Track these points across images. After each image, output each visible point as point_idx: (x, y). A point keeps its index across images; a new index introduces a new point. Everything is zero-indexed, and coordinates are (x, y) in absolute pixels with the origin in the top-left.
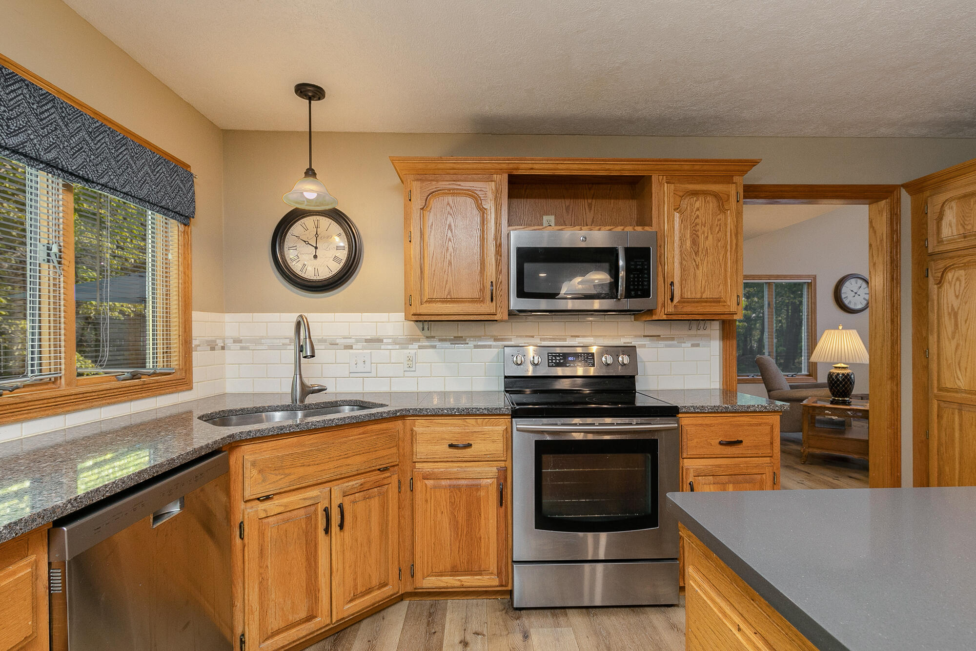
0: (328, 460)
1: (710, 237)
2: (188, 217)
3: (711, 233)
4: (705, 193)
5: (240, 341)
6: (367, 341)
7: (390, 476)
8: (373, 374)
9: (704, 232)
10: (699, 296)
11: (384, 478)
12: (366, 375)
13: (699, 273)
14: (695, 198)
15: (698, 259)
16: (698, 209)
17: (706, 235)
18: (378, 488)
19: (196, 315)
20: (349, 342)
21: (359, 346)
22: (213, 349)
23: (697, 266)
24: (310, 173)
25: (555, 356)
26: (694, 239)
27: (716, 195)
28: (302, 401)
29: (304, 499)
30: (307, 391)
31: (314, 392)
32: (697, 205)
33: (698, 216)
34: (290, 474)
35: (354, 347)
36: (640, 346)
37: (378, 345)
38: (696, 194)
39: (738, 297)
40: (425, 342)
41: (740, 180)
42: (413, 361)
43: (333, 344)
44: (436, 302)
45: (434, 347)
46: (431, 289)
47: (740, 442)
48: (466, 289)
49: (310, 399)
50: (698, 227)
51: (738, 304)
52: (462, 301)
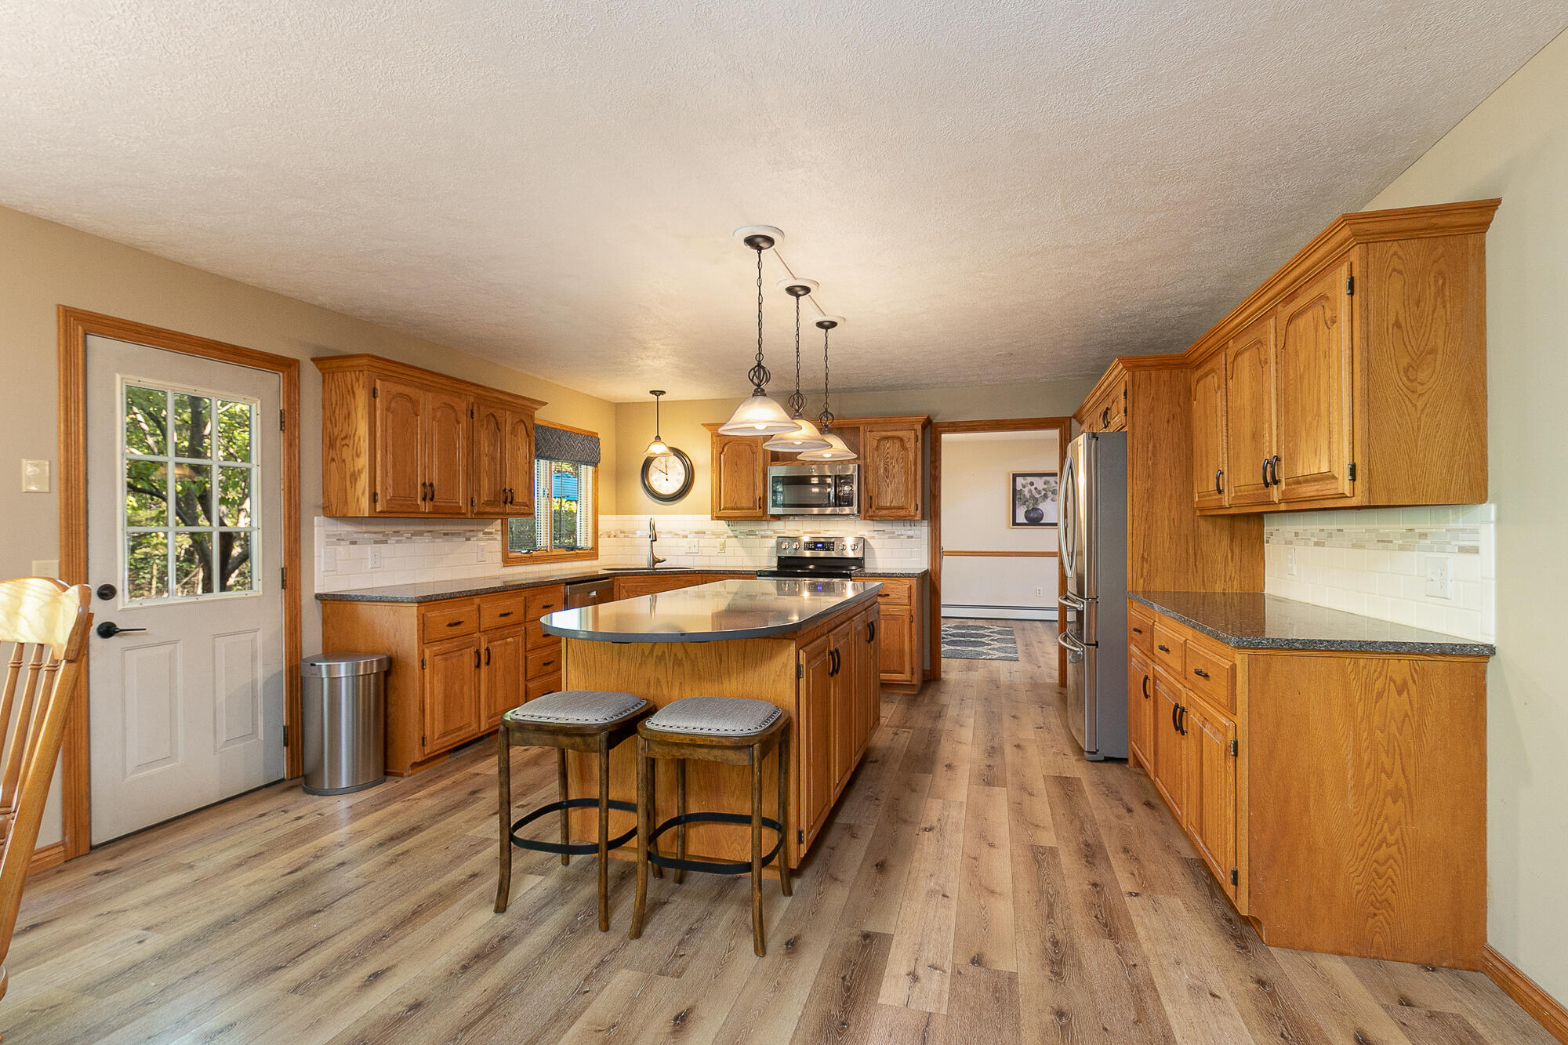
1: (896, 466)
3: (897, 464)
4: (893, 438)
5: (624, 532)
6: (696, 533)
8: (699, 554)
9: (892, 463)
10: (888, 504)
12: (696, 554)
13: (889, 490)
14: (886, 441)
15: (888, 481)
16: (888, 448)
19: (600, 517)
20: (685, 533)
21: (691, 536)
22: (609, 537)
23: (888, 485)
26: (885, 468)
27: (901, 439)
28: (653, 566)
30: (655, 561)
31: (659, 562)
32: (888, 445)
33: (888, 453)
35: (689, 536)
36: (871, 538)
37: (702, 535)
38: (887, 438)
39: (917, 505)
40: (731, 534)
41: (919, 427)
42: (724, 545)
43: (676, 534)
44: (729, 509)
45: (736, 537)
46: (726, 502)
47: (888, 595)
48: (745, 502)
49: (658, 565)
50: (888, 460)
51: (917, 510)
52: (743, 509)
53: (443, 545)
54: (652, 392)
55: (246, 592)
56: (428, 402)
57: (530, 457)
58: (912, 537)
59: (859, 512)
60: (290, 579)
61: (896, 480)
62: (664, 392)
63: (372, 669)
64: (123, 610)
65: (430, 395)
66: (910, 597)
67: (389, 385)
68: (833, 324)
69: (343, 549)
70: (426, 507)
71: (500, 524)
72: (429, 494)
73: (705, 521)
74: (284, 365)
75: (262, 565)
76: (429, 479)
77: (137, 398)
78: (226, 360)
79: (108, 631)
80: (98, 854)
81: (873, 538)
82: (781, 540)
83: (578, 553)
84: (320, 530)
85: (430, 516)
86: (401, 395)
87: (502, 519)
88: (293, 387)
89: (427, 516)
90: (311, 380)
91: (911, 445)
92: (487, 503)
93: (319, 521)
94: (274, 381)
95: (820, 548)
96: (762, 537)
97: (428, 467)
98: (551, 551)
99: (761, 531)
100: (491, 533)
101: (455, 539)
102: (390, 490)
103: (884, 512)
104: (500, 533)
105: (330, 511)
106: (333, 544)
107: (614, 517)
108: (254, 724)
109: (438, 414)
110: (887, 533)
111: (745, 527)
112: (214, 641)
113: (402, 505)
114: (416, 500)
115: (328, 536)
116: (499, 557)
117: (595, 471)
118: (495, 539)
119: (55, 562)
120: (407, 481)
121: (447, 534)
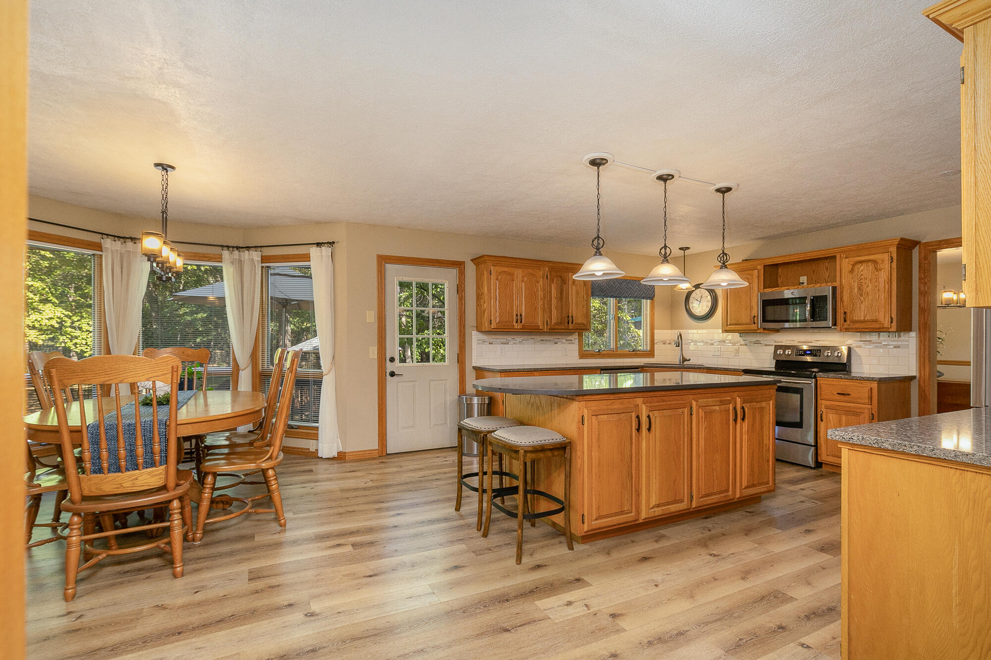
1: (870, 285)
2: (652, 298)
3: (871, 283)
4: (867, 261)
6: (718, 342)
8: (721, 357)
9: (866, 283)
10: (862, 318)
12: (718, 357)
13: (863, 306)
14: (860, 265)
15: (862, 298)
16: (862, 271)
17: (867, 284)
19: (656, 331)
20: (712, 342)
22: (658, 343)
23: (862, 302)
25: (800, 351)
26: (859, 287)
27: (875, 262)
28: (683, 363)
30: (684, 360)
32: (862, 268)
33: (862, 275)
35: (714, 344)
36: (857, 347)
37: (723, 343)
38: (861, 262)
39: (892, 318)
40: (743, 342)
41: (894, 250)
42: (737, 351)
43: (706, 343)
44: (733, 325)
45: (746, 345)
46: (731, 320)
47: (849, 394)
48: (745, 319)
49: (686, 363)
50: (863, 280)
51: (892, 322)
52: (743, 325)
53: (540, 346)
54: (681, 249)
55: (442, 363)
56: (519, 273)
57: (587, 297)
58: (899, 347)
59: (835, 324)
60: (461, 359)
61: (870, 297)
62: (689, 248)
63: (485, 401)
64: (397, 367)
65: (521, 270)
66: (871, 398)
67: (498, 268)
68: (729, 189)
69: (486, 346)
70: (517, 326)
71: (577, 335)
72: (519, 320)
73: (718, 334)
74: (459, 265)
75: (449, 351)
76: (520, 313)
77: (403, 285)
78: (434, 266)
79: (392, 374)
80: (389, 457)
81: (860, 347)
82: (777, 347)
83: (636, 353)
84: (475, 337)
85: (521, 330)
86: (504, 272)
87: (579, 333)
88: (462, 274)
89: (519, 330)
90: (471, 270)
91: (886, 265)
92: (557, 324)
93: (474, 333)
94: (454, 272)
95: (809, 354)
96: (766, 345)
97: (521, 306)
98: (617, 351)
99: (765, 341)
100: (571, 340)
101: (547, 343)
102: (498, 318)
103: (857, 325)
104: (577, 340)
105: (479, 329)
106: (479, 344)
107: (669, 331)
108: (446, 420)
109: (525, 279)
110: (874, 343)
111: (753, 338)
112: (430, 383)
113: (504, 326)
114: (513, 323)
115: (478, 340)
116: (576, 354)
117: (652, 302)
118: (574, 343)
119: (376, 348)
120: (507, 314)
121: (543, 340)
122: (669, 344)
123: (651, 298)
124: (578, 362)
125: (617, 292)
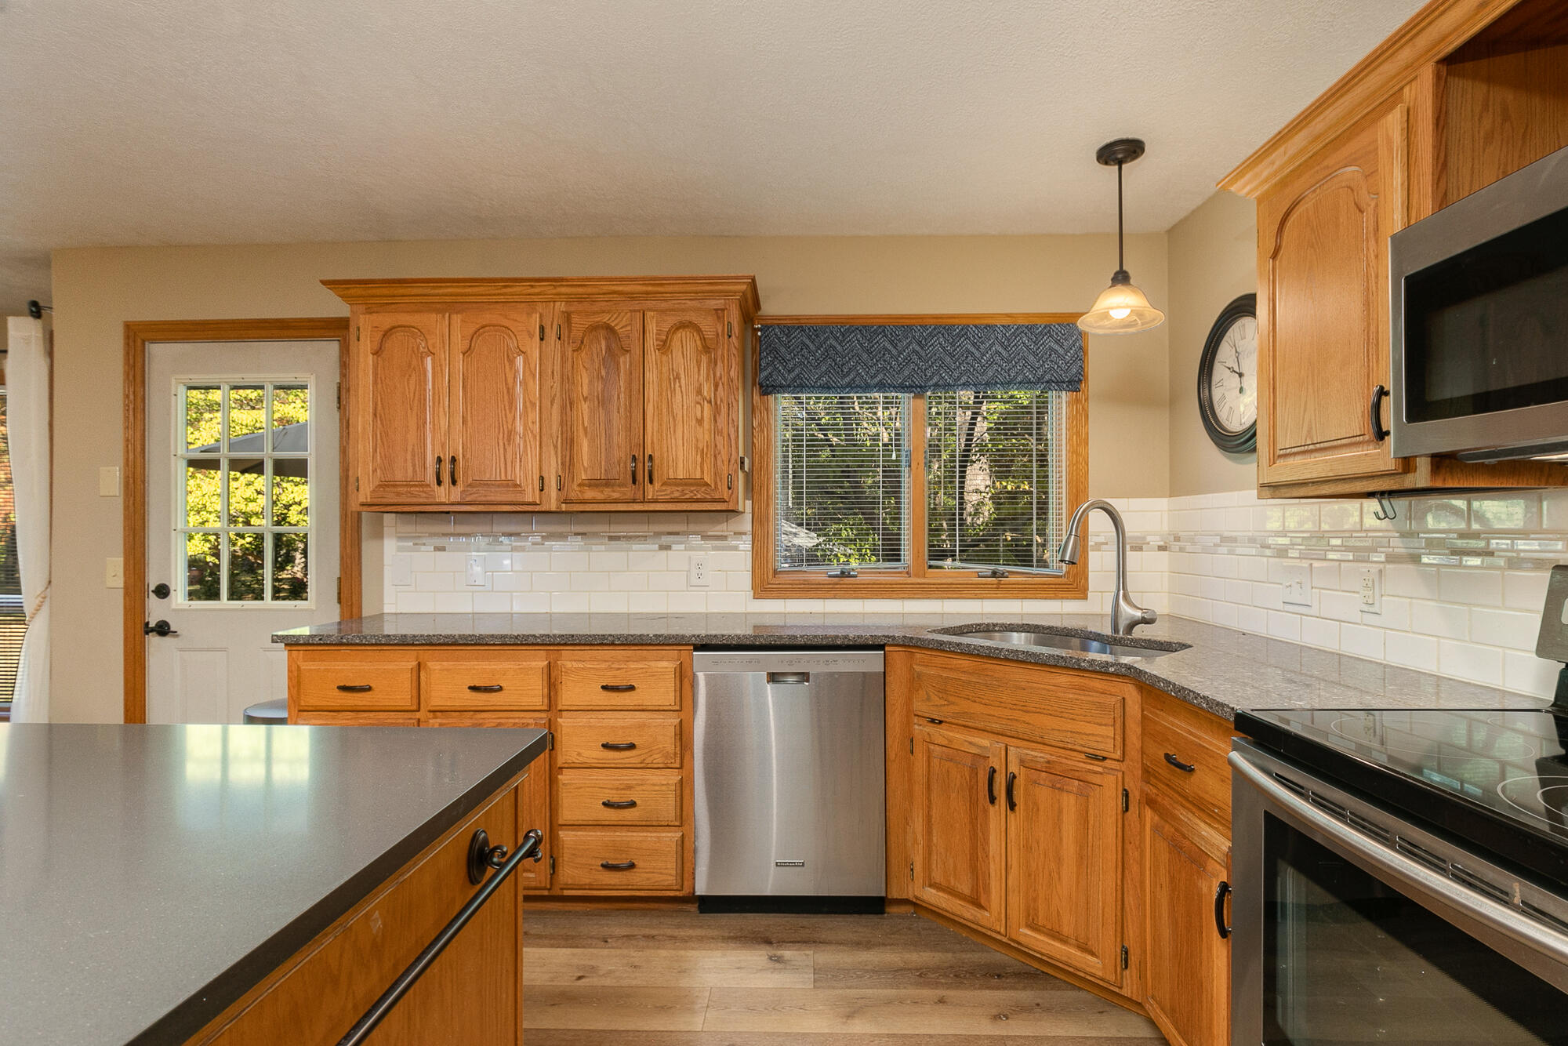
0: (998, 704)
2: (1079, 384)
7: (1101, 773)
8: (1314, 611)
11: (1089, 771)
12: (1302, 610)
18: (1081, 783)
21: (1296, 551)
24: (1122, 278)
29: (970, 743)
34: (953, 703)
35: (1290, 553)
56: (453, 328)
60: (347, 592)
64: (176, 611)
65: (457, 318)
67: (378, 319)
69: (425, 557)
70: (445, 494)
72: (448, 475)
74: (342, 328)
75: (317, 572)
76: (451, 451)
78: (275, 338)
79: (163, 629)
84: (391, 531)
86: (401, 328)
92: (591, 484)
93: (390, 520)
94: (330, 351)
100: (722, 538)
104: (749, 536)
113: (399, 494)
114: (427, 485)
115: (400, 539)
116: (744, 579)
117: (1078, 401)
118: (735, 548)
119: (121, 560)
120: (409, 457)
121: (617, 538)
122: (1162, 548)
123: (1074, 383)
124: (750, 609)
125: (906, 373)
